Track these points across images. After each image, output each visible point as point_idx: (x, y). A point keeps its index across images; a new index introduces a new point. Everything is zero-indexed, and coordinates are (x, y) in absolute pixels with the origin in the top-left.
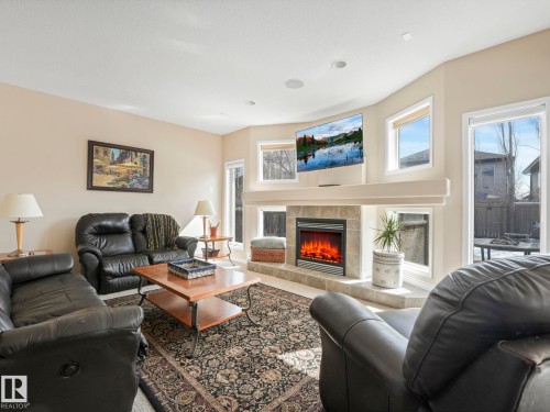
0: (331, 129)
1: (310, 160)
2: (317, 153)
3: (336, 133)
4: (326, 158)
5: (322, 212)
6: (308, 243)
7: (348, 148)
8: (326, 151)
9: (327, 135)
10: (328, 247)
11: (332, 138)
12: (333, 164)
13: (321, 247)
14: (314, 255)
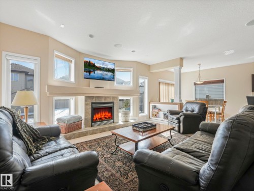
0: (103, 64)
1: (92, 74)
2: (96, 72)
3: (105, 67)
4: (100, 76)
5: (105, 99)
6: (98, 113)
7: (110, 74)
8: (101, 72)
9: (102, 66)
10: (107, 114)
11: (104, 68)
12: (103, 79)
13: (104, 114)
14: (101, 118)
